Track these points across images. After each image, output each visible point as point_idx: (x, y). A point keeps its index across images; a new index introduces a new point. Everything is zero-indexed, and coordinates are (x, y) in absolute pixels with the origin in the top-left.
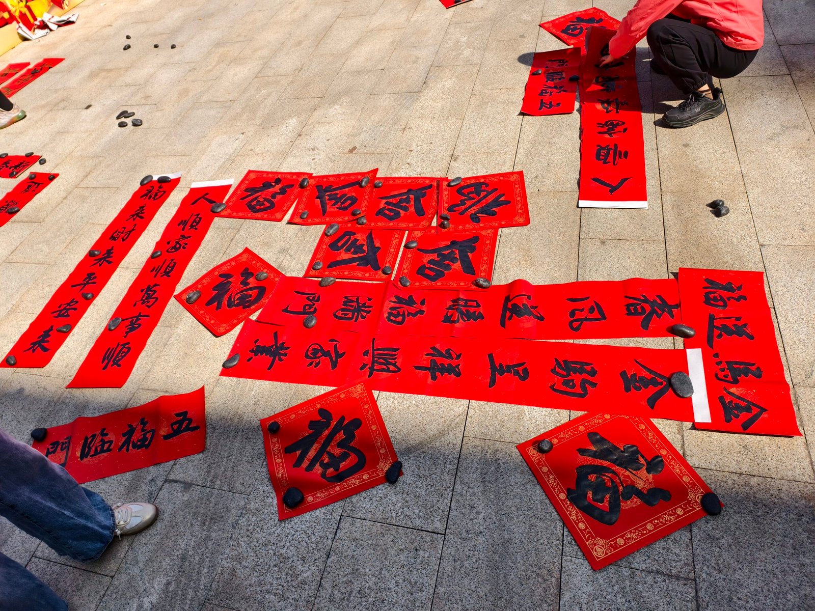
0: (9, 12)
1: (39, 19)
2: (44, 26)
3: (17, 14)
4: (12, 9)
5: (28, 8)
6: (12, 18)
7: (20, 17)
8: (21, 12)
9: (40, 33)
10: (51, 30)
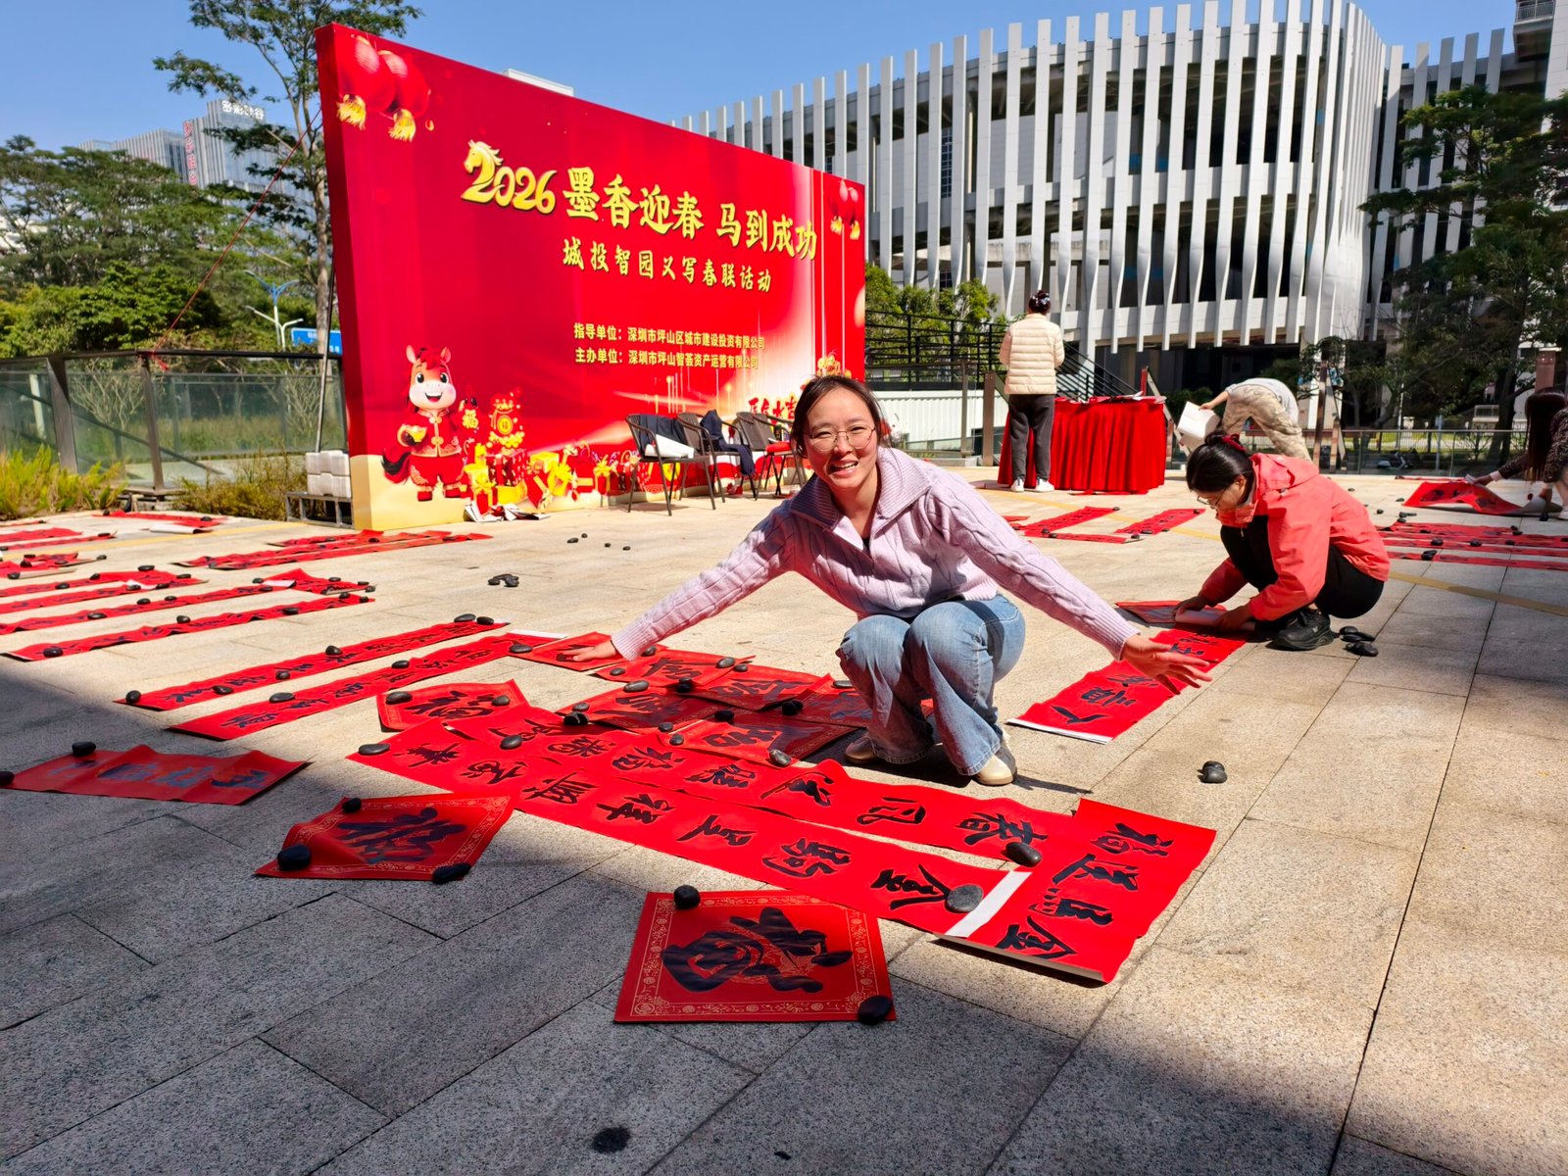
0: (469, 486)
1: (499, 504)
2: (500, 513)
3: (476, 492)
4: (474, 484)
5: (495, 492)
6: (469, 494)
7: (479, 496)
8: (483, 491)
9: (490, 517)
10: (505, 519)
